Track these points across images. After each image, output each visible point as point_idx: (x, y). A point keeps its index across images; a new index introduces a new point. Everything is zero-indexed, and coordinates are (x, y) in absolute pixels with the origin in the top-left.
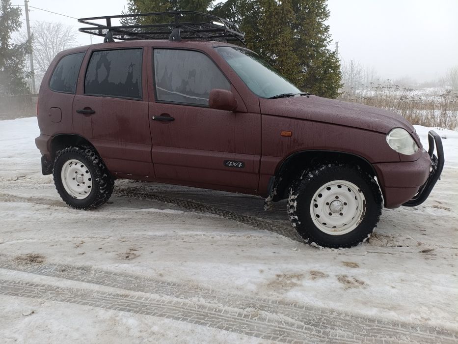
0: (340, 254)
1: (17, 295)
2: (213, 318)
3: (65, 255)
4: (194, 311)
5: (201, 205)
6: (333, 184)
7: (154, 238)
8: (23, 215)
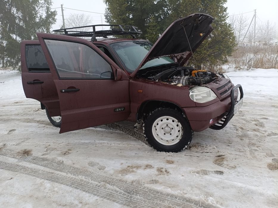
0: (169, 156)
1: (9, 170)
2: (84, 186)
3: (38, 152)
4: (78, 182)
5: (118, 126)
6: (164, 118)
7: (83, 144)
8: (31, 130)
